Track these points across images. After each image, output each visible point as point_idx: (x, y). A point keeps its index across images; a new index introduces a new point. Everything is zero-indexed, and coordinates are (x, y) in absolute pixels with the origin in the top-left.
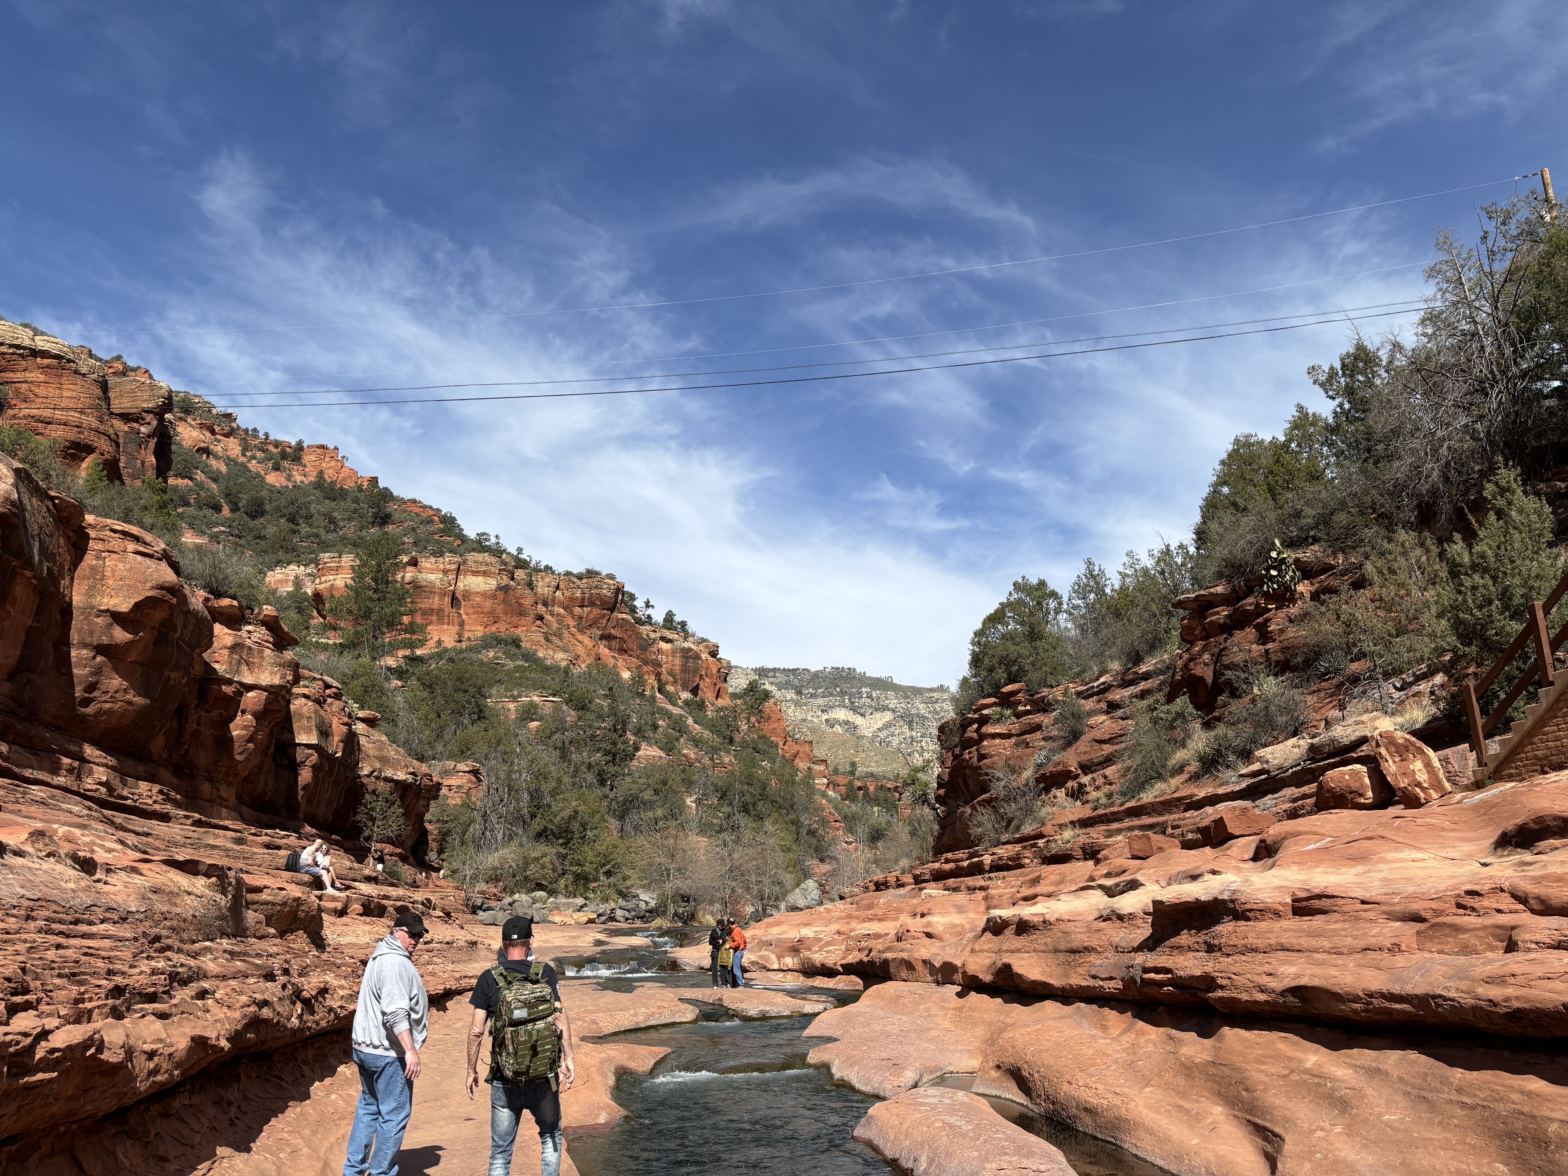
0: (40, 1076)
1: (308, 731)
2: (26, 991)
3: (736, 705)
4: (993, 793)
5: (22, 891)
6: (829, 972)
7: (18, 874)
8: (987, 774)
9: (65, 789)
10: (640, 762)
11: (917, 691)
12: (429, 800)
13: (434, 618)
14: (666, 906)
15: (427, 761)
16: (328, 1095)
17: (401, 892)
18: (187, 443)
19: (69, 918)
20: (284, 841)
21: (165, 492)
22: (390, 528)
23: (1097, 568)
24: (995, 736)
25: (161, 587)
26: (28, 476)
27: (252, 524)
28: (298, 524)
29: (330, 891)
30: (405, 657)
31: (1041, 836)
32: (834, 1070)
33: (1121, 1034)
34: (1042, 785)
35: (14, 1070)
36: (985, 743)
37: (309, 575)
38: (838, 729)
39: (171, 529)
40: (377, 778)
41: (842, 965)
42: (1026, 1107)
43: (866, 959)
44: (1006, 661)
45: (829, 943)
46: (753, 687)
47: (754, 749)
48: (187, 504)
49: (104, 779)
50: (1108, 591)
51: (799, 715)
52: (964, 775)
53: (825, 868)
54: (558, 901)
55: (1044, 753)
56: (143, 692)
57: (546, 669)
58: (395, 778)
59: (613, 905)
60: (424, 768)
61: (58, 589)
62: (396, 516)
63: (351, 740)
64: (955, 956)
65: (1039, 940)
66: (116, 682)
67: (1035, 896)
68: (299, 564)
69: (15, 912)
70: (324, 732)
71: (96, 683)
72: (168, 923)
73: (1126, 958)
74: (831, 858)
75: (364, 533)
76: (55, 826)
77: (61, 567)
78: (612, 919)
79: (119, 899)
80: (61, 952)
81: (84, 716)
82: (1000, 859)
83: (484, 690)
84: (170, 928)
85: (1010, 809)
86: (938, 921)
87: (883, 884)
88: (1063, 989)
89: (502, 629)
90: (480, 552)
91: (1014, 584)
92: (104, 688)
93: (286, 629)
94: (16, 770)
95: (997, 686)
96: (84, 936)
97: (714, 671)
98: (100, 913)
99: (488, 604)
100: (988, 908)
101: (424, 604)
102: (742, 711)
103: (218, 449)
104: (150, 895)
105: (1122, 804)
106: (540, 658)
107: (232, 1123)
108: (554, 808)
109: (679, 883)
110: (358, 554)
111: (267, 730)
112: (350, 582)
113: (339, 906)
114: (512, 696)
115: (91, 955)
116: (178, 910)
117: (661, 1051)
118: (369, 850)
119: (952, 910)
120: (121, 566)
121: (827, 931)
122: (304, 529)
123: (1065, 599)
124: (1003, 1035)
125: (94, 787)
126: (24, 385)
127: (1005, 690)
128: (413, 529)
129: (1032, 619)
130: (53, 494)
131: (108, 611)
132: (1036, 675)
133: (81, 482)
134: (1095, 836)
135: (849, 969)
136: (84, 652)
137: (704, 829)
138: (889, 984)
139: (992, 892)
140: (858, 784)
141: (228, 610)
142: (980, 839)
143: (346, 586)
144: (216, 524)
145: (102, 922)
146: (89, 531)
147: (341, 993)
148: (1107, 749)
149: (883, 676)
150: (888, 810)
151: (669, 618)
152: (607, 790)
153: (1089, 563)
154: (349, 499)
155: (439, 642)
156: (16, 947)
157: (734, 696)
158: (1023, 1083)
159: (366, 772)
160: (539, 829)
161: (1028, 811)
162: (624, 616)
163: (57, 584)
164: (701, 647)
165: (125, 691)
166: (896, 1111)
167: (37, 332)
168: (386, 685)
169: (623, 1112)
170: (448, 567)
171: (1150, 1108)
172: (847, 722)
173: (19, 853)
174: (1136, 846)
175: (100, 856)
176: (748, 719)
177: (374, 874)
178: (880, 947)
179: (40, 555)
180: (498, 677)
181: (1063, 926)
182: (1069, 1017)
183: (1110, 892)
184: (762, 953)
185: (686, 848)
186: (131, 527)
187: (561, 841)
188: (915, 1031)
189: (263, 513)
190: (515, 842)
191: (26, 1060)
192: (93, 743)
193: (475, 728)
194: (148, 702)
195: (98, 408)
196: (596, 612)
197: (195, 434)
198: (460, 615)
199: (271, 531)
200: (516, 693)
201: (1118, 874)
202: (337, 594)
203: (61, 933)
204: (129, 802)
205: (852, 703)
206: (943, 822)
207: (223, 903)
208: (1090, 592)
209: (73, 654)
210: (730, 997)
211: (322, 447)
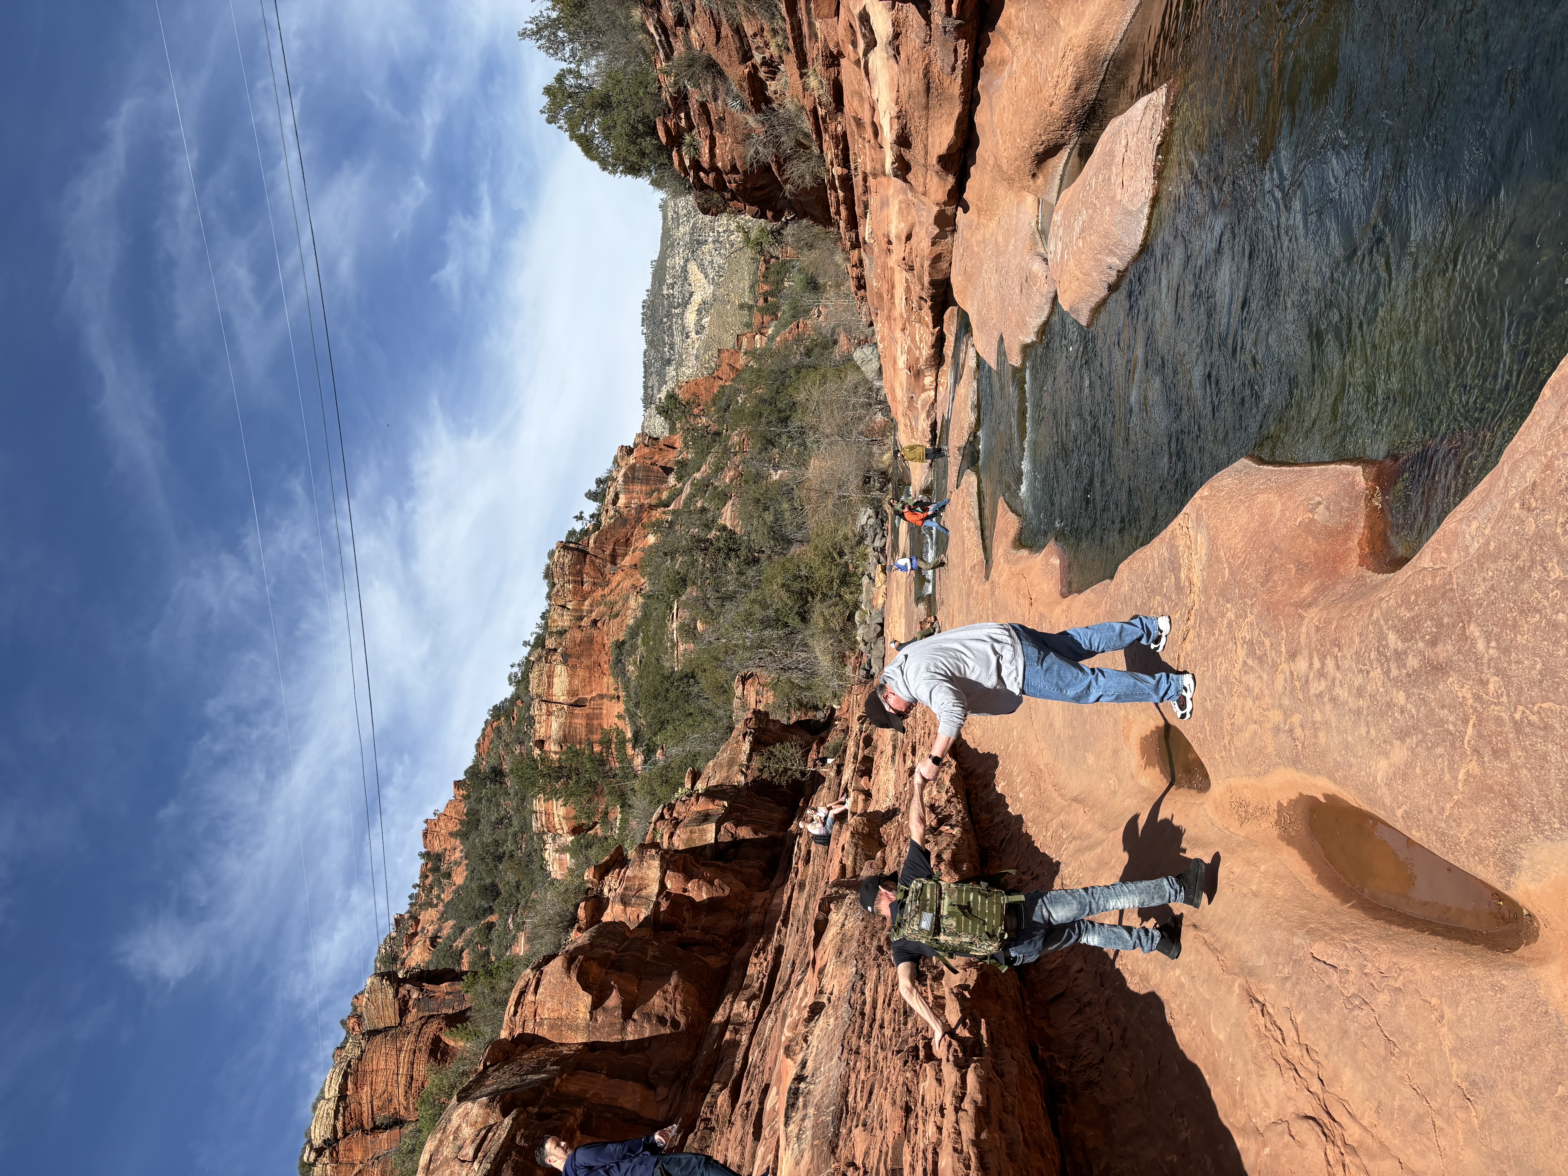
0: (983, 1032)
1: (703, 832)
2: (916, 1048)
3: (682, 428)
4: (771, 159)
5: (835, 1059)
6: (940, 340)
7: (820, 1064)
8: (752, 165)
9: (753, 1034)
10: (737, 525)
11: (666, 234)
12: (769, 721)
13: (596, 722)
14: (873, 499)
15: (733, 724)
16: (1020, 800)
17: (851, 744)
18: (427, 957)
19: (859, 1020)
20: (803, 848)
21: (476, 973)
22: (506, 767)
23: (530, 26)
24: (712, 154)
25: (568, 969)
26: (464, 1090)
27: (504, 895)
28: (504, 853)
29: (848, 806)
30: (634, 748)
31: (815, 111)
32: (1029, 341)
33: (1009, 45)
34: (764, 107)
35: (977, 1052)
36: (720, 165)
37: (554, 839)
38: (706, 321)
39: (513, 965)
40: (748, 768)
41: (934, 327)
42: (1072, 149)
43: (929, 303)
44: (634, 136)
45: (913, 340)
46: (664, 411)
47: (726, 410)
48: (487, 953)
49: (744, 1003)
50: (554, 15)
51: (692, 362)
52: (752, 189)
53: (843, 339)
54: (865, 601)
55: (730, 101)
56: (666, 977)
57: (646, 616)
58: (748, 752)
59: (870, 550)
60: (739, 726)
61: (571, 1056)
62: (494, 762)
63: (712, 794)
64: (929, 212)
65: (916, 124)
66: (657, 1001)
67: (874, 124)
68: (543, 850)
69: (852, 1063)
70: (705, 817)
71: (658, 1017)
72: (867, 941)
73: (937, 33)
74: (833, 332)
75: (512, 791)
76: (783, 1038)
77: (551, 1054)
78: (883, 550)
79: (845, 982)
80: (886, 1024)
81: (688, 1025)
82: (837, 156)
83: (666, 673)
84: (872, 939)
85: (787, 141)
86: (896, 227)
87: (859, 282)
88: (964, 103)
89: (606, 658)
90: (528, 682)
91: (550, 123)
92: (662, 1010)
93: (607, 858)
94: (735, 1075)
95: (660, 148)
96: (874, 1007)
97: (647, 450)
98: (856, 996)
99: (581, 672)
100: (884, 174)
101: (582, 732)
102: (687, 422)
103: (431, 929)
104: (843, 957)
105: (784, 19)
106: (635, 622)
107: (1036, 878)
108: (780, 605)
109: (852, 487)
110: (532, 796)
111: (702, 869)
112: (560, 802)
113: (861, 797)
114: (672, 648)
115: (890, 1000)
116: (857, 933)
117: (1002, 506)
118: (814, 773)
119: (885, 212)
120: (548, 1005)
121: (902, 342)
122: (509, 846)
123: (564, 65)
124: (1005, 169)
125: (751, 1010)
126: (375, 1103)
127: (664, 140)
128: (507, 745)
129: (588, 104)
130: (481, 1068)
131: (591, 1013)
132: (647, 104)
133: (468, 1045)
134: (815, 52)
135: (938, 321)
136: (629, 1029)
137: (802, 462)
138: (953, 280)
139: (868, 169)
140: (761, 302)
141: (589, 911)
142: (816, 178)
143: (565, 805)
144: (506, 926)
145: (863, 993)
146: (516, 1034)
147: (935, 793)
148: (726, 30)
149: (651, 270)
150: (788, 271)
151: (592, 496)
152: (763, 557)
153: (523, 34)
154: (478, 807)
155: (620, 717)
156: (881, 1060)
157: (672, 430)
158: (1050, 152)
159: (742, 779)
160: (798, 619)
161: (790, 124)
162: (591, 541)
163: (566, 1057)
164: (623, 464)
165: (665, 992)
166: (1067, 283)
167: (321, 1097)
168: (661, 763)
169: (1052, 543)
170: (544, 711)
171: (1078, 21)
172: (699, 312)
173: (804, 1065)
174: (825, 11)
175: (809, 1000)
176: (696, 416)
177: (835, 767)
178: (918, 288)
179: (540, 1073)
180: (653, 661)
181: (904, 98)
182: (990, 98)
183: (871, 44)
184: (919, 406)
185: (819, 480)
186: (511, 999)
187: (810, 599)
188: (997, 257)
189: (494, 885)
190: (810, 642)
191: (970, 1043)
192: (712, 1014)
193: (703, 681)
194: (675, 972)
195: (395, 1038)
196: (587, 568)
197: (417, 950)
198: (592, 699)
199: (511, 877)
200: (669, 644)
201: (854, 33)
202: (573, 813)
203: (871, 1026)
204: (765, 981)
205: (679, 305)
206: (801, 214)
207: (853, 897)
208: (556, 36)
209: (631, 1038)
210: (957, 439)
211: (425, 835)
